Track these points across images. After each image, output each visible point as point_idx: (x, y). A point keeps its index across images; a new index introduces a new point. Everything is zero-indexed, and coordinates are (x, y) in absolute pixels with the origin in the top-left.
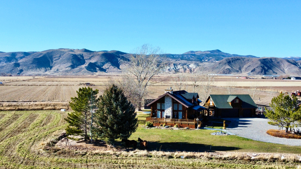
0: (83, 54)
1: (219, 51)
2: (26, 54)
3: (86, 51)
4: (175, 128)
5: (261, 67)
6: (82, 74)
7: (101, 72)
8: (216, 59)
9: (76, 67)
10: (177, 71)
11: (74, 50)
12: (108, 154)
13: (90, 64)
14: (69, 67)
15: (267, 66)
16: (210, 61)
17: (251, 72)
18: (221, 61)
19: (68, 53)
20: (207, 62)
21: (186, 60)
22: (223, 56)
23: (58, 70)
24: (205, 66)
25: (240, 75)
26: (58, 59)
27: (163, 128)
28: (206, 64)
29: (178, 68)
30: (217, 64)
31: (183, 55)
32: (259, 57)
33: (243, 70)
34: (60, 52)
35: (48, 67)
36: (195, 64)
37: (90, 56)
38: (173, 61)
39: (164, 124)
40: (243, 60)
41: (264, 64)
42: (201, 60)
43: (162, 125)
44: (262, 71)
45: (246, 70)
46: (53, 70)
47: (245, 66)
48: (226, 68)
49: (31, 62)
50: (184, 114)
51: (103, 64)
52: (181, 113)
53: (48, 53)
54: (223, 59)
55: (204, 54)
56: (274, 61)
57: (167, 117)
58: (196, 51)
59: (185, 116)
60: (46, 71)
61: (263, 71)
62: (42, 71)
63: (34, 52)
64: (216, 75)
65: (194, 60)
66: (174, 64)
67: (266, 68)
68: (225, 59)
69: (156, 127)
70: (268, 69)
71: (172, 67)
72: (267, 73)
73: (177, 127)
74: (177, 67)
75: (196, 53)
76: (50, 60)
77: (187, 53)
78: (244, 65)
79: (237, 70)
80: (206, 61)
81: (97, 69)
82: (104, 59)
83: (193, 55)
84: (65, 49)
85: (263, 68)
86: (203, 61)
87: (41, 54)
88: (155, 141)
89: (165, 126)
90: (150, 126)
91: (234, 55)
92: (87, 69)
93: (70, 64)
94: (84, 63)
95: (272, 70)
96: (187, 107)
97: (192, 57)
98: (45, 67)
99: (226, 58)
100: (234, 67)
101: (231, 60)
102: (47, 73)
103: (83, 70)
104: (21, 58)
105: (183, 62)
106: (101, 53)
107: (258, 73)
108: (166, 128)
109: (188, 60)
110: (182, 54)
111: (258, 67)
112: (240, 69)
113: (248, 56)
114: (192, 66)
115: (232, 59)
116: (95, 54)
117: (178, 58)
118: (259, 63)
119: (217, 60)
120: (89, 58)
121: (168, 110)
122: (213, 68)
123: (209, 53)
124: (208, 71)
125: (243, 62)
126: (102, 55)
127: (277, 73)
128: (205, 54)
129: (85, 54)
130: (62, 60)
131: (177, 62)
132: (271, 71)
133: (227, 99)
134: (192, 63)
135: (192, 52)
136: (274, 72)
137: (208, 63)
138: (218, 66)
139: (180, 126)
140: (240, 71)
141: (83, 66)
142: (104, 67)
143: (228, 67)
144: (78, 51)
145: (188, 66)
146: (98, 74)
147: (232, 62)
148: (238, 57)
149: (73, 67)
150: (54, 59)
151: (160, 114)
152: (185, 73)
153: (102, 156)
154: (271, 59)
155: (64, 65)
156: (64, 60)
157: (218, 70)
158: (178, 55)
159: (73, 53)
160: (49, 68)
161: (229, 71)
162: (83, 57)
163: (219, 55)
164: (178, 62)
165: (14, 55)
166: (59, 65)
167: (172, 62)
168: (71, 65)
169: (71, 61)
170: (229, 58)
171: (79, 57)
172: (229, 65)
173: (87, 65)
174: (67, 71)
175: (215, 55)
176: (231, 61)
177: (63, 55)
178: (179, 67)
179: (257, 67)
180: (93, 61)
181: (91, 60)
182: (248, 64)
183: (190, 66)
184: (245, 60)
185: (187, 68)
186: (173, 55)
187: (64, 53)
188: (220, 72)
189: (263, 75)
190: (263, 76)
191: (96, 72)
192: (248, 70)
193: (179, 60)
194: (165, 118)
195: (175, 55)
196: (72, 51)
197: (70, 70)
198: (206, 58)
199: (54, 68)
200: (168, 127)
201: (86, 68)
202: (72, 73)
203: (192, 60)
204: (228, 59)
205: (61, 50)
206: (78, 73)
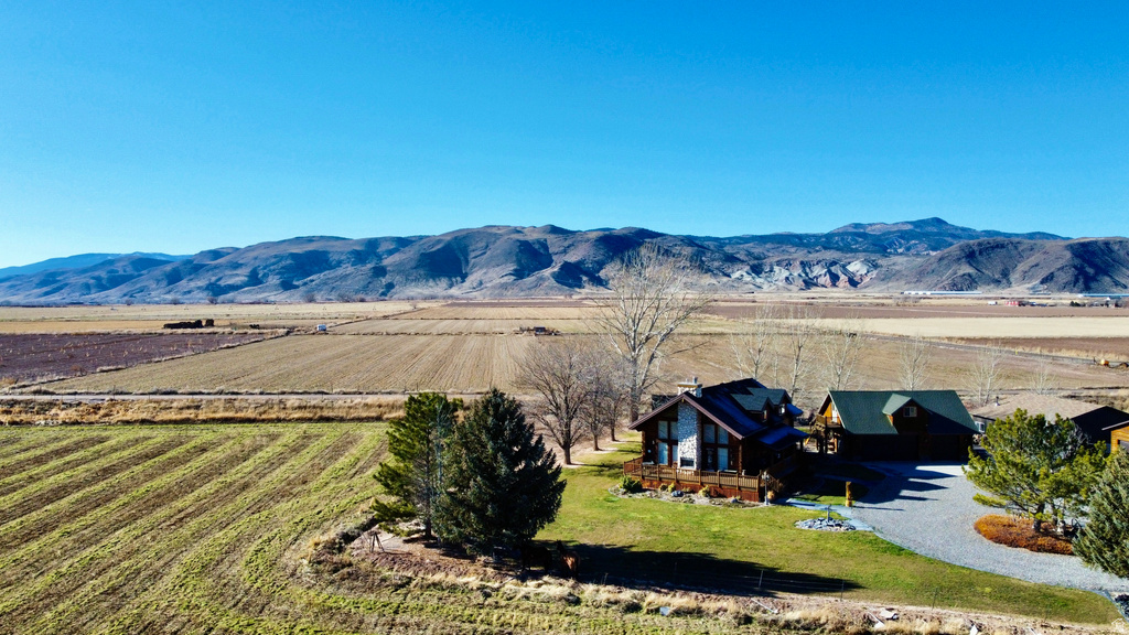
0: (546, 240)
1: (938, 221)
2: (402, 243)
3: (554, 230)
4: (700, 499)
5: (1075, 267)
6: (542, 292)
7: (594, 288)
8: (929, 245)
9: (528, 275)
10: (809, 283)
11: (524, 228)
12: (466, 589)
13: (566, 266)
14: (511, 274)
15: (1092, 265)
16: (913, 251)
17: (1042, 283)
18: (946, 250)
19: (506, 237)
20: (901, 254)
21: (838, 249)
22: (954, 236)
23: (481, 283)
24: (897, 268)
25: (1005, 292)
26: (482, 254)
27: (667, 496)
28: (900, 262)
29: (814, 274)
30: (933, 260)
31: (829, 236)
32: (1068, 239)
33: (1014, 277)
34: (488, 235)
35: (455, 277)
36: (866, 261)
37: (566, 244)
38: (800, 255)
39: (672, 485)
40: (1016, 248)
41: (1084, 260)
42: (885, 249)
43: (664, 488)
44: (1076, 281)
45: (1025, 276)
46: (467, 283)
47: (1021, 267)
48: (961, 272)
49: (413, 264)
50: (732, 456)
51: (601, 265)
52: (723, 454)
53: (456, 238)
54: (951, 244)
55: (895, 232)
56: (1116, 248)
57: (685, 462)
58: (870, 225)
59: (736, 461)
60: (451, 286)
61: (1081, 281)
62: (439, 287)
63: (421, 238)
64: (928, 293)
65: (864, 251)
66: (802, 263)
67: (1091, 271)
68: (957, 244)
69: (648, 493)
70: (1097, 274)
71: (797, 271)
72: (1093, 285)
73: (708, 494)
74: (812, 272)
75: (868, 230)
76: (462, 258)
77: (841, 231)
78: (1019, 262)
79: (996, 277)
80: (900, 251)
81: (585, 278)
82: (602, 252)
83: (859, 235)
84: (498, 227)
85: (1080, 271)
86: (890, 253)
87: (439, 241)
88: (619, 545)
89: (673, 490)
90: (632, 488)
91: (988, 233)
92: (558, 282)
93: (512, 267)
94: (548, 264)
95: (1111, 276)
96: (740, 437)
97: (857, 242)
98: (450, 278)
99: (962, 242)
100: (987, 269)
101: (976, 248)
102: (454, 291)
103: (547, 283)
104: (391, 252)
105: (830, 255)
106: (594, 235)
107: (1063, 288)
108: (676, 499)
109: (847, 249)
110: (826, 232)
111: (1062, 268)
112: (1005, 274)
113: (1032, 236)
114: (856, 267)
115: (980, 244)
116: (579, 239)
117: (815, 244)
118: (1068, 255)
119: (934, 249)
120: (562, 248)
121: (688, 444)
122: (920, 276)
123: (910, 227)
124: (904, 282)
125: (1014, 252)
126: (596, 241)
127: (1126, 287)
128: (898, 231)
129: (551, 239)
130: (491, 257)
131: (811, 256)
132: (1107, 279)
133: (884, 405)
134: (857, 259)
135: (857, 226)
136: (1117, 284)
137: (905, 259)
138: (934, 266)
139: (716, 493)
140: (1004, 281)
141: (547, 272)
142: (602, 274)
143: (966, 269)
144: (533, 231)
145: (844, 267)
146: (587, 294)
147: (981, 253)
148: (999, 239)
149: (519, 274)
150: (473, 254)
151: (666, 453)
152: (835, 289)
153: (446, 593)
154: (1107, 243)
155: (497, 269)
156: (498, 255)
157: (935, 279)
158: (814, 236)
159: (520, 237)
160: (459, 279)
161: (970, 283)
162: (547, 248)
163: (939, 234)
164: (813, 257)
165: (372, 244)
166: (485, 270)
167: (795, 256)
168: (515, 270)
169: (514, 258)
170: (971, 242)
171: (537, 246)
172: (971, 265)
173: (556, 270)
174: (504, 286)
175: (926, 235)
176: (977, 253)
177: (495, 242)
178: (818, 270)
179: (1059, 269)
180: (572, 257)
181: (567, 256)
182: (1033, 260)
183: (851, 268)
184: (1020, 249)
185: (840, 273)
186: (799, 237)
187: (497, 237)
188: (941, 285)
189: (1081, 292)
190: (1079, 297)
191: (580, 287)
192: (1031, 278)
193: (817, 251)
194: (679, 464)
195: (807, 236)
196: (517, 231)
197: (512, 284)
198: (900, 243)
199: (472, 279)
200: (681, 495)
201: (554, 277)
202: (516, 290)
203: (856, 251)
204: (968, 246)
205: (489, 230)
206: (533, 291)
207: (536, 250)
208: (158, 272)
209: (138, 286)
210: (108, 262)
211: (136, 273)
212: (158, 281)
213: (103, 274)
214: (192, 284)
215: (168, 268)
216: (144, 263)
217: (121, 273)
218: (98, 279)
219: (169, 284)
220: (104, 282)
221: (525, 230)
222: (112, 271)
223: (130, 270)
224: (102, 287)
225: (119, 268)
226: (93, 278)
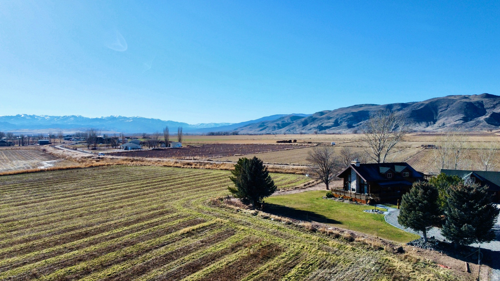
0: (482, 101)
2: (404, 106)
3: (488, 96)
6: (479, 129)
9: (471, 120)
11: (470, 96)
13: (494, 115)
14: (461, 119)
19: (459, 101)
23: (444, 124)
26: (445, 110)
34: (448, 101)
35: (430, 121)
37: (495, 103)
46: (436, 125)
49: (408, 115)
53: (431, 102)
60: (428, 126)
62: (421, 127)
63: (414, 103)
76: (434, 112)
84: (455, 96)
87: (422, 104)
92: (488, 123)
93: (461, 116)
94: (484, 113)
98: (427, 122)
102: (429, 129)
103: (482, 124)
104: (399, 110)
120: (492, 106)
129: (485, 100)
130: (450, 112)
141: (482, 118)
144: (475, 97)
149: (465, 120)
150: (440, 110)
155: (453, 117)
156: (454, 110)
159: (467, 100)
160: (432, 122)
162: (483, 106)
165: (389, 107)
166: (446, 118)
168: (463, 118)
169: (463, 111)
171: (477, 105)
173: (487, 117)
174: (457, 126)
177: (452, 103)
180: (498, 110)
181: (495, 109)
187: (454, 101)
196: (465, 97)
197: (461, 124)
199: (440, 122)
201: (486, 121)
202: (463, 127)
205: (449, 98)
206: (473, 128)
207: (476, 107)
208: (299, 121)
209: (292, 127)
210: (282, 117)
211: (292, 122)
212: (299, 125)
213: (280, 122)
214: (312, 126)
215: (303, 120)
216: (295, 118)
217: (286, 122)
218: (278, 124)
219: (303, 126)
220: (280, 126)
221: (470, 97)
222: (284, 121)
223: (290, 121)
224: (279, 128)
225: (286, 120)
226: (277, 124)
